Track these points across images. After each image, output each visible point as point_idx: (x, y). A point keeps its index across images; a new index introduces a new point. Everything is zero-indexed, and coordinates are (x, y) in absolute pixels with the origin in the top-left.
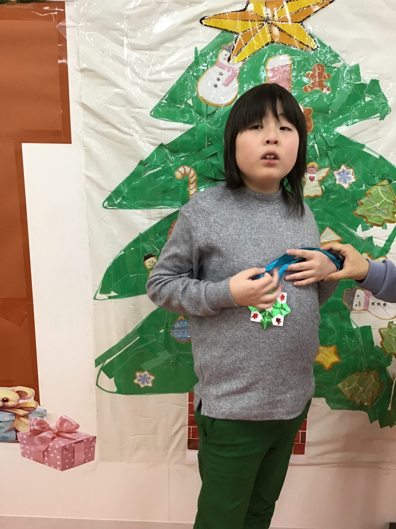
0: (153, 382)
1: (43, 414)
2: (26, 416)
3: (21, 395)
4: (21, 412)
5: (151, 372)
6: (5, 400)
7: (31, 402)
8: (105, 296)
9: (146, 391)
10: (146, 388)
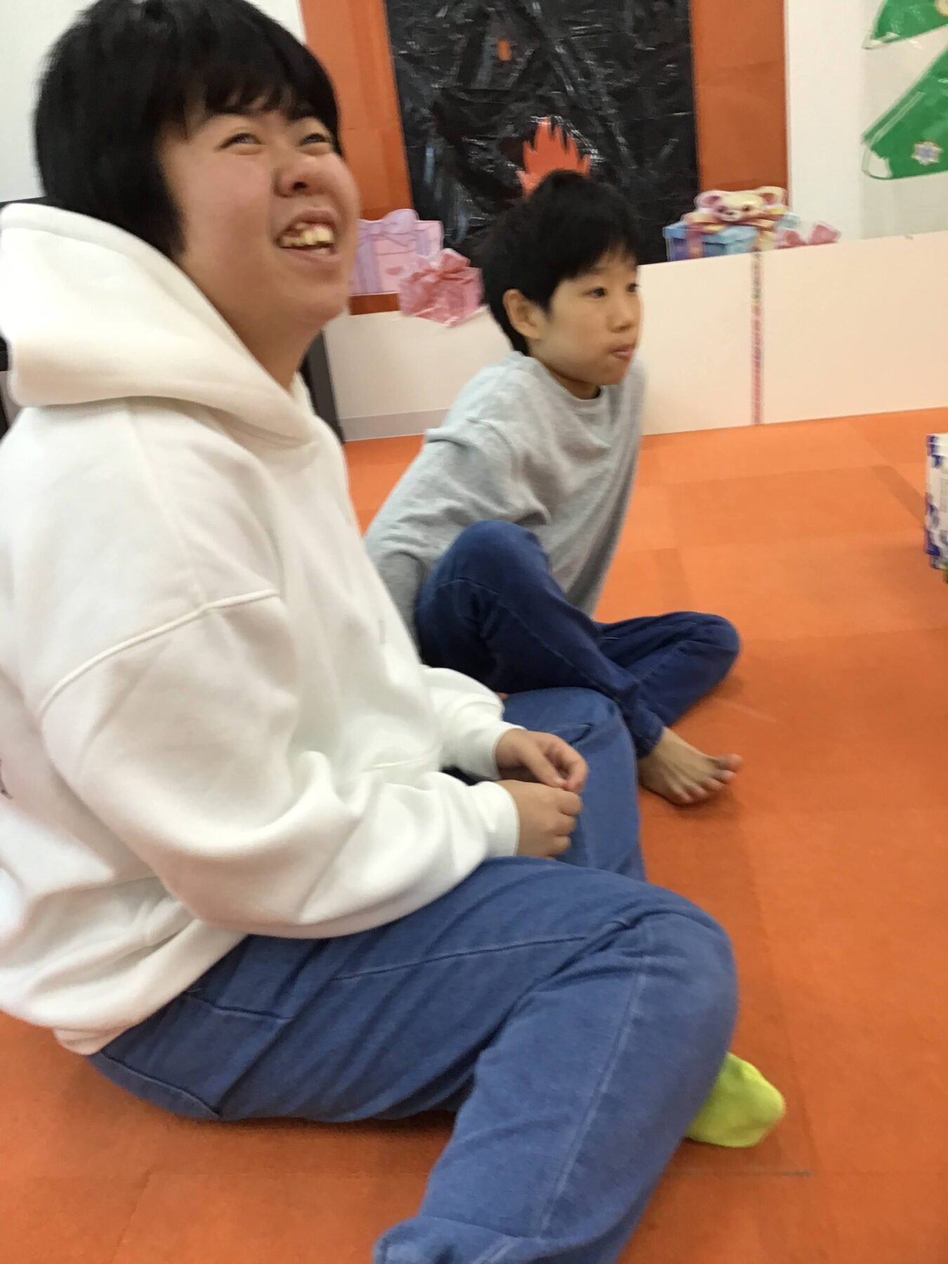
0: (941, 156)
1: (793, 223)
2: (771, 229)
3: (768, 198)
4: (765, 223)
5: (938, 144)
6: (747, 209)
7: (777, 208)
8: (877, 42)
9: (932, 169)
10: (931, 165)
